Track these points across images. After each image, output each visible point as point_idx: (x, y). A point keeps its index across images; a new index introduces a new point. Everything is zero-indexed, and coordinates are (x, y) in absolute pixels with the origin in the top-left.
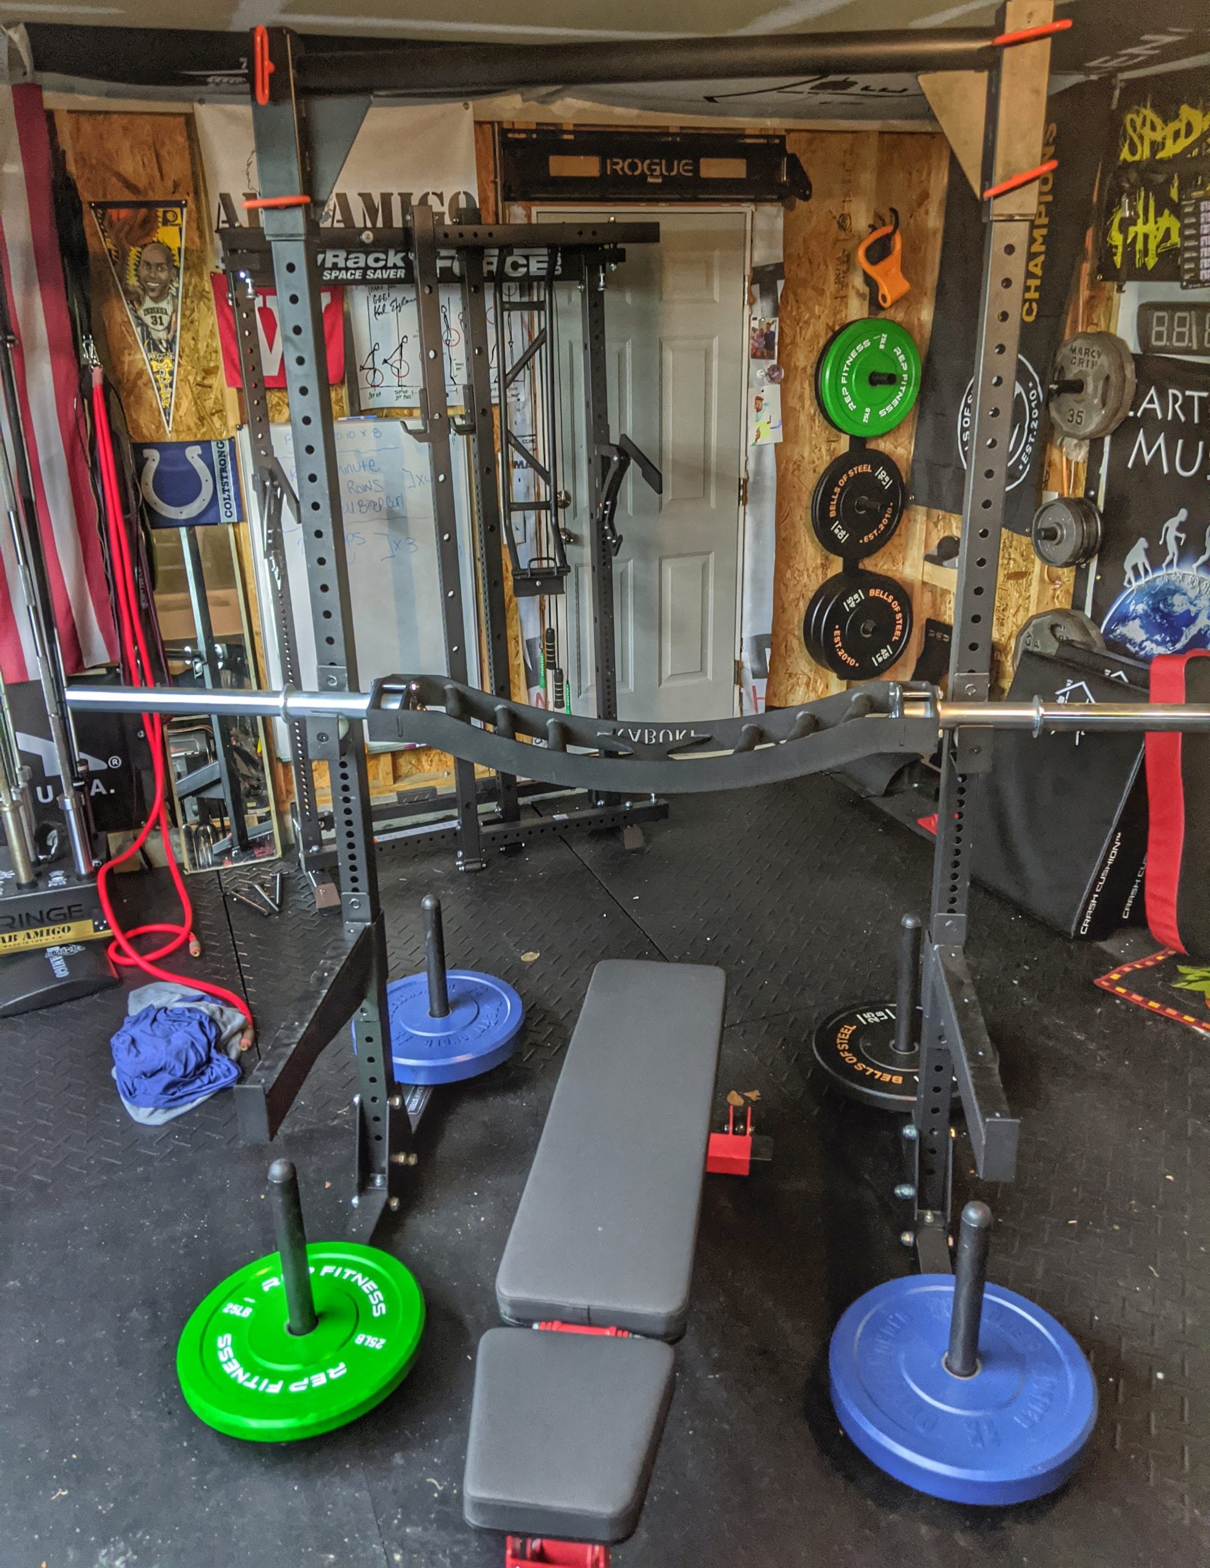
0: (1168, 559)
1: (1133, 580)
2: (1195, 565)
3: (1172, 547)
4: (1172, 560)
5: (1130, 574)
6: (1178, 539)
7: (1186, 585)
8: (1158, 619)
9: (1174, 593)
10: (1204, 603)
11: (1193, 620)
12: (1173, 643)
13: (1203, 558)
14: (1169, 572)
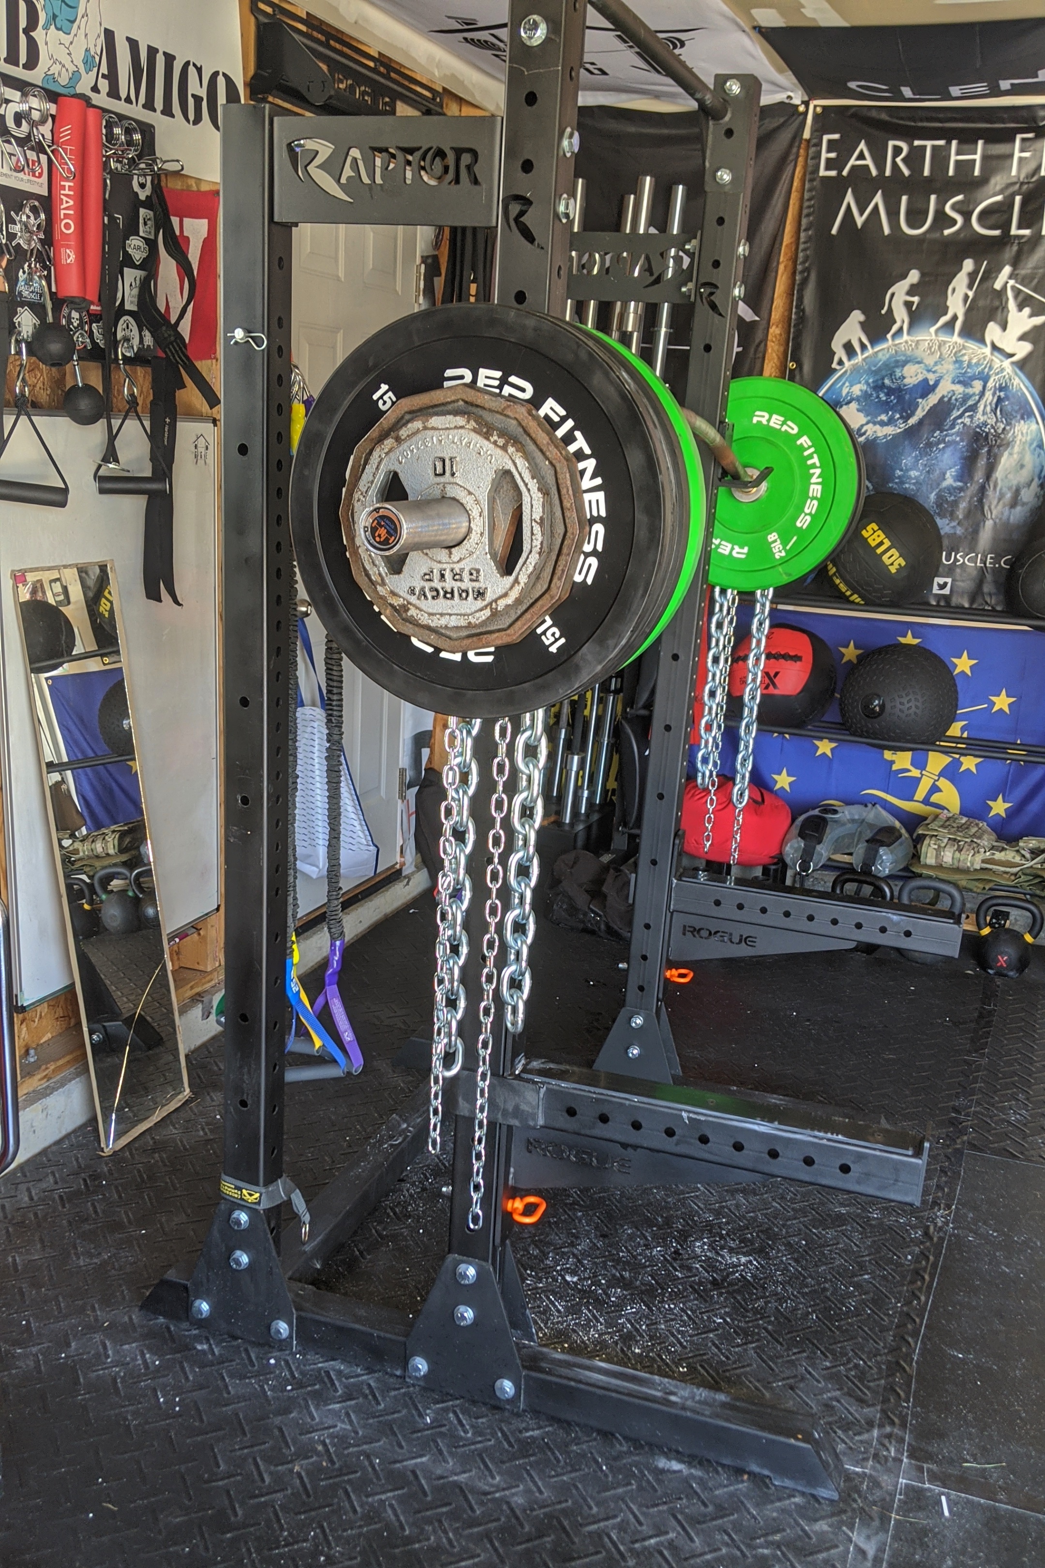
0: (895, 328)
1: (845, 359)
2: (933, 330)
3: (901, 315)
4: (901, 329)
5: (840, 353)
6: (908, 305)
7: (919, 353)
8: (883, 397)
9: (903, 366)
10: (948, 368)
11: (932, 389)
12: (906, 419)
13: (943, 320)
14: (897, 342)
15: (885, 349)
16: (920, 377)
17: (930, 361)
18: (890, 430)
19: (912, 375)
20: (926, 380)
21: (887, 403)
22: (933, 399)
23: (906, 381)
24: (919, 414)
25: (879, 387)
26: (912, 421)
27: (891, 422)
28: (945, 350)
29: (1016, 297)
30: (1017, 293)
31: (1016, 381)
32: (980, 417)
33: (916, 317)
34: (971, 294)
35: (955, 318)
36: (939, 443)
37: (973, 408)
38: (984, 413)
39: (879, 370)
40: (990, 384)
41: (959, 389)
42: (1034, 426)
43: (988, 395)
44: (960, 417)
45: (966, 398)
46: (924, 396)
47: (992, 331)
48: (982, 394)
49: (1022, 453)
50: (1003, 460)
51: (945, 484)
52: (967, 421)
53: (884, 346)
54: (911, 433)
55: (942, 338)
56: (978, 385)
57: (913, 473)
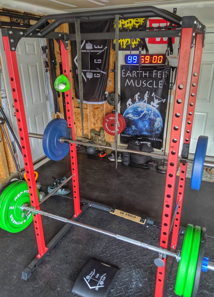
0: (136, 102)
1: (129, 106)
2: (142, 102)
3: (137, 100)
4: (137, 102)
5: (128, 105)
6: (138, 98)
7: (140, 106)
8: (135, 113)
9: (138, 107)
10: (145, 108)
11: (143, 112)
13: (144, 101)
14: (137, 104)
15: (135, 105)
16: (141, 110)
17: (142, 107)
18: (137, 118)
19: (140, 110)
20: (142, 110)
21: (136, 114)
23: (139, 110)
25: (134, 111)
26: (140, 117)
28: (144, 106)
29: (155, 97)
30: (156, 97)
31: (156, 111)
32: (151, 117)
33: (139, 100)
34: (148, 97)
36: (145, 120)
37: (150, 115)
38: (152, 116)
39: (135, 108)
40: (152, 112)
41: (147, 112)
42: (160, 118)
43: (152, 113)
44: (148, 116)
45: (148, 113)
47: (152, 103)
48: (151, 113)
49: (158, 123)
50: (155, 123)
51: (146, 127)
52: (149, 117)
53: (135, 104)
54: (140, 119)
55: (144, 104)
56: (150, 112)
57: (141, 125)
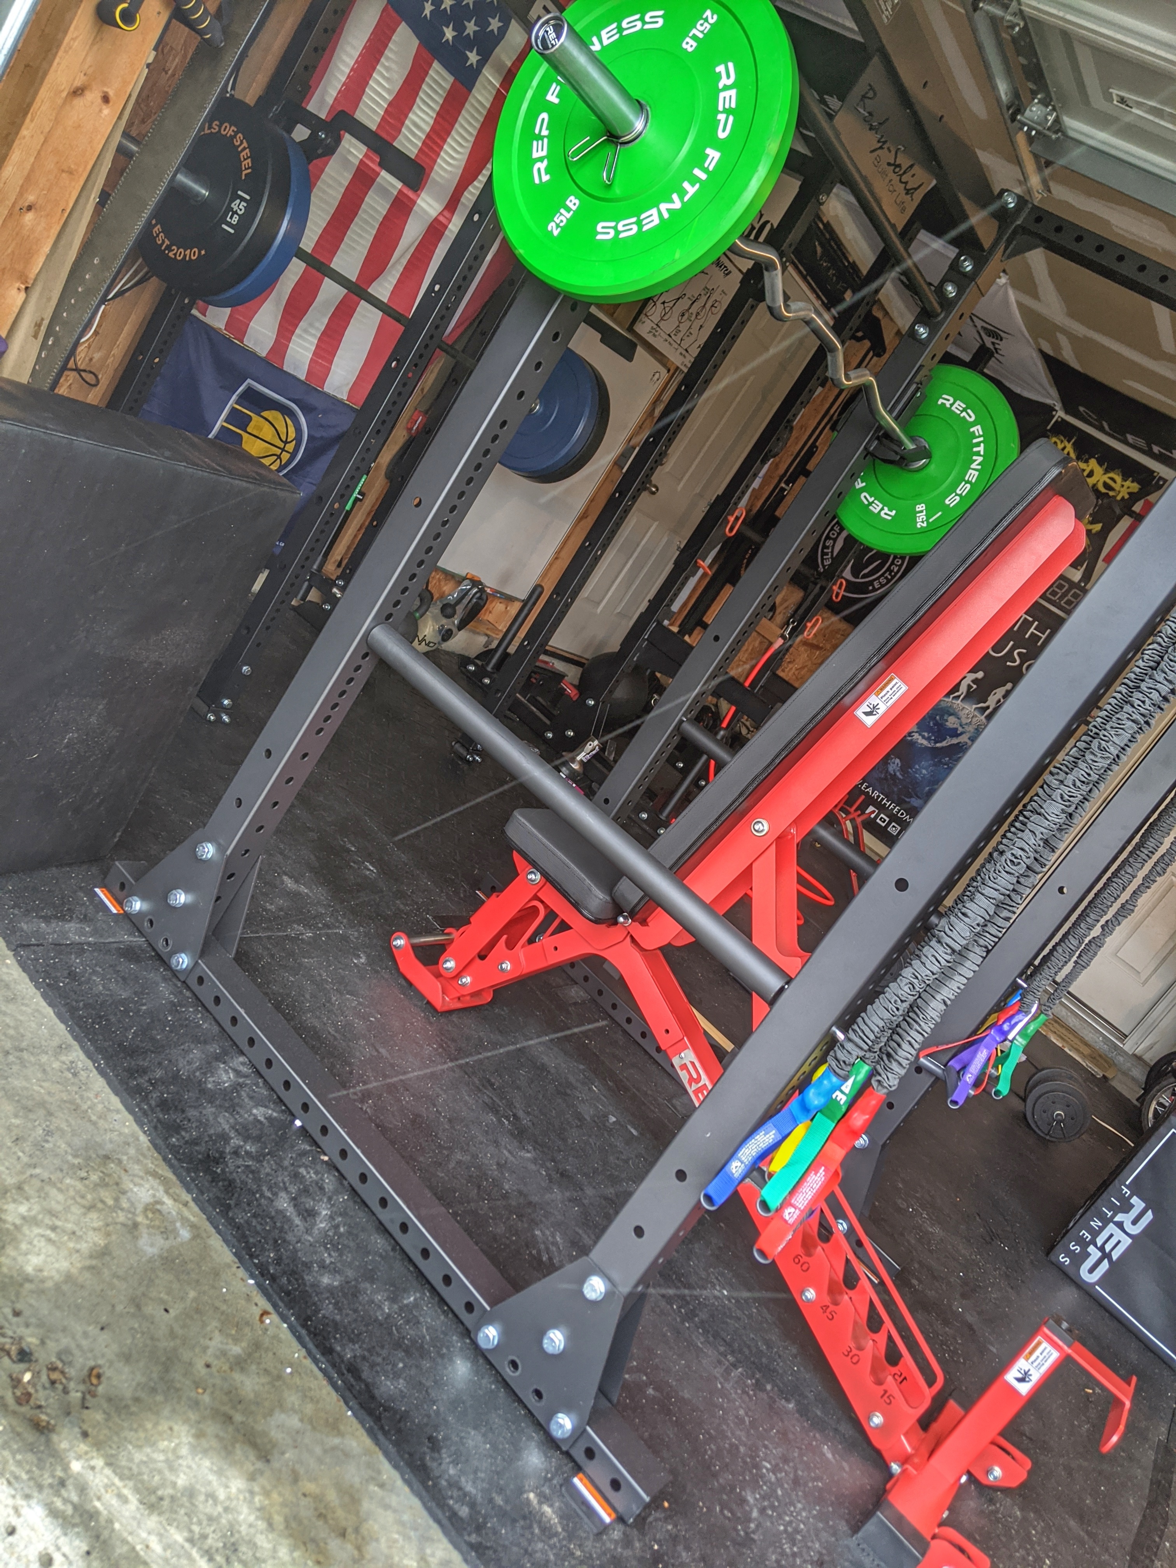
0: (957, 694)
2: (974, 706)
3: (964, 690)
6: (969, 687)
7: (961, 714)
9: (951, 714)
10: (971, 729)
11: (957, 735)
12: (936, 742)
14: (954, 701)
16: (955, 726)
17: (964, 721)
18: (925, 742)
19: (951, 722)
20: (957, 729)
21: (933, 728)
22: (955, 741)
23: (947, 724)
24: (944, 744)
25: (932, 718)
26: (938, 745)
27: (929, 739)
28: (975, 720)
34: (1002, 701)
35: (988, 707)
39: (938, 709)
46: (952, 736)
54: (935, 752)
55: (976, 713)
57: (924, 771)
